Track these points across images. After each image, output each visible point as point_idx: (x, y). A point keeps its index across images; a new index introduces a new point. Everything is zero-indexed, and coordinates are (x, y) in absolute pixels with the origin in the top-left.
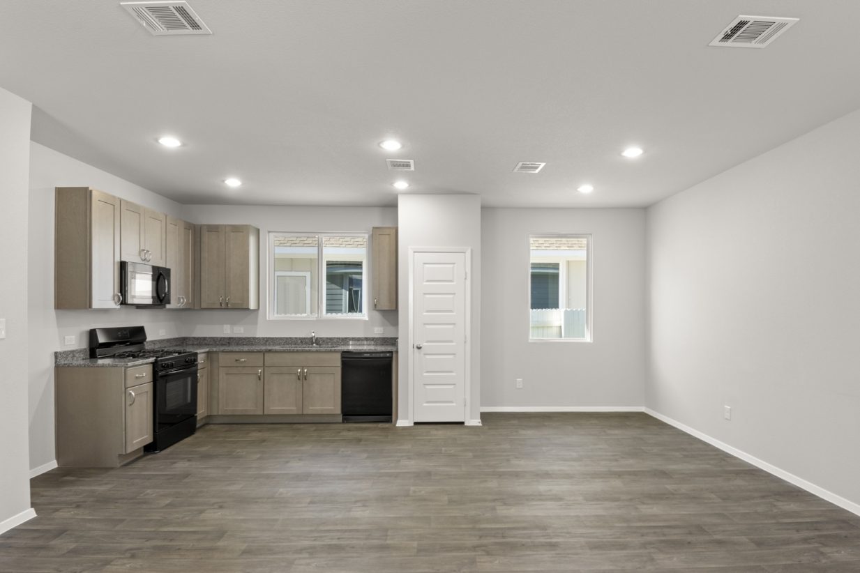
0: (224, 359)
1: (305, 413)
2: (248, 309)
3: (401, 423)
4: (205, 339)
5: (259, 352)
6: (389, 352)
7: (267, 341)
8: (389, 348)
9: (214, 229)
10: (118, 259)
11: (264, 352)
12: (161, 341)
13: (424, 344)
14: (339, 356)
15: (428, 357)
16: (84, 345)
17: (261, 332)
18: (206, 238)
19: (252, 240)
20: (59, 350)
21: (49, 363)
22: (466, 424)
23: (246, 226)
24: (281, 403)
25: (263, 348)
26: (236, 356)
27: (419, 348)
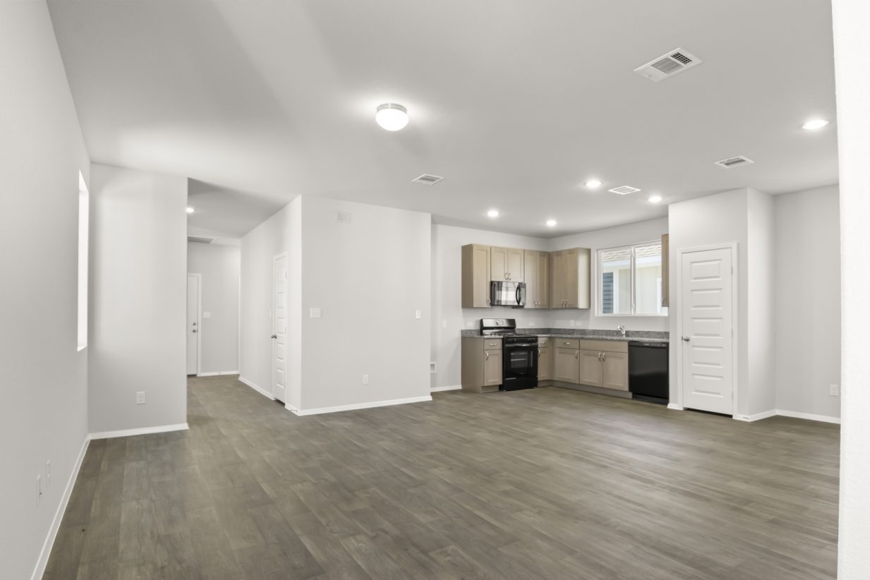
0: (558, 343)
1: (604, 386)
2: (577, 308)
3: (671, 406)
4: (560, 329)
5: (577, 338)
6: (664, 343)
7: (594, 332)
8: (664, 340)
9: (559, 253)
10: (489, 280)
11: (579, 339)
12: (530, 330)
13: (692, 337)
14: (626, 345)
15: (696, 349)
16: (478, 328)
17: (592, 326)
18: (555, 259)
19: (582, 261)
20: (464, 329)
21: (458, 336)
22: (734, 418)
23: (577, 248)
24: (590, 376)
25: (579, 336)
26: (564, 341)
27: (687, 340)
